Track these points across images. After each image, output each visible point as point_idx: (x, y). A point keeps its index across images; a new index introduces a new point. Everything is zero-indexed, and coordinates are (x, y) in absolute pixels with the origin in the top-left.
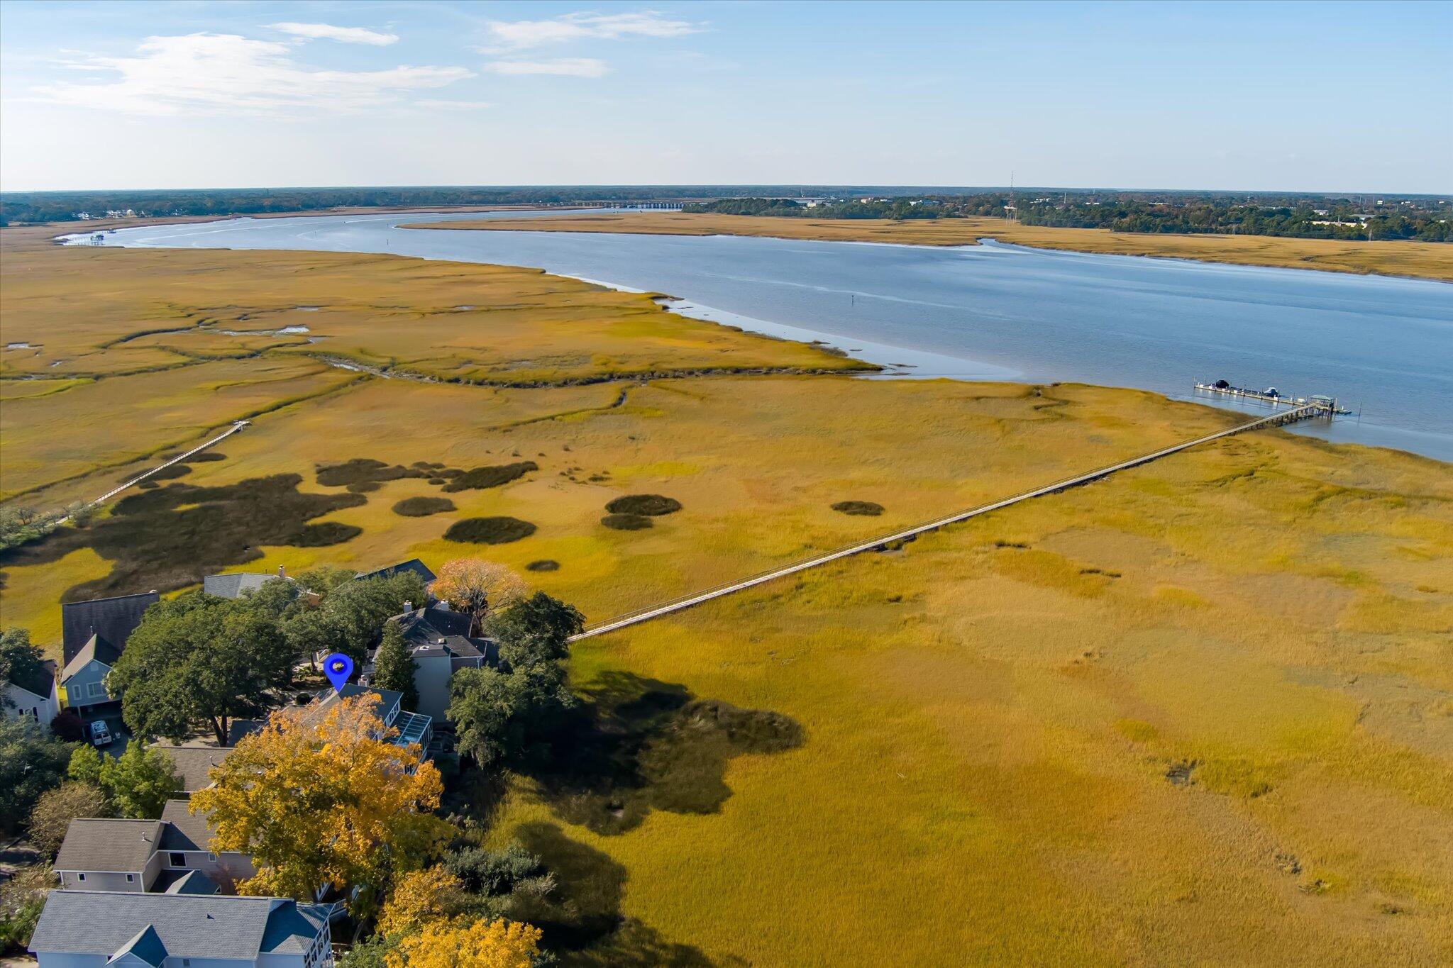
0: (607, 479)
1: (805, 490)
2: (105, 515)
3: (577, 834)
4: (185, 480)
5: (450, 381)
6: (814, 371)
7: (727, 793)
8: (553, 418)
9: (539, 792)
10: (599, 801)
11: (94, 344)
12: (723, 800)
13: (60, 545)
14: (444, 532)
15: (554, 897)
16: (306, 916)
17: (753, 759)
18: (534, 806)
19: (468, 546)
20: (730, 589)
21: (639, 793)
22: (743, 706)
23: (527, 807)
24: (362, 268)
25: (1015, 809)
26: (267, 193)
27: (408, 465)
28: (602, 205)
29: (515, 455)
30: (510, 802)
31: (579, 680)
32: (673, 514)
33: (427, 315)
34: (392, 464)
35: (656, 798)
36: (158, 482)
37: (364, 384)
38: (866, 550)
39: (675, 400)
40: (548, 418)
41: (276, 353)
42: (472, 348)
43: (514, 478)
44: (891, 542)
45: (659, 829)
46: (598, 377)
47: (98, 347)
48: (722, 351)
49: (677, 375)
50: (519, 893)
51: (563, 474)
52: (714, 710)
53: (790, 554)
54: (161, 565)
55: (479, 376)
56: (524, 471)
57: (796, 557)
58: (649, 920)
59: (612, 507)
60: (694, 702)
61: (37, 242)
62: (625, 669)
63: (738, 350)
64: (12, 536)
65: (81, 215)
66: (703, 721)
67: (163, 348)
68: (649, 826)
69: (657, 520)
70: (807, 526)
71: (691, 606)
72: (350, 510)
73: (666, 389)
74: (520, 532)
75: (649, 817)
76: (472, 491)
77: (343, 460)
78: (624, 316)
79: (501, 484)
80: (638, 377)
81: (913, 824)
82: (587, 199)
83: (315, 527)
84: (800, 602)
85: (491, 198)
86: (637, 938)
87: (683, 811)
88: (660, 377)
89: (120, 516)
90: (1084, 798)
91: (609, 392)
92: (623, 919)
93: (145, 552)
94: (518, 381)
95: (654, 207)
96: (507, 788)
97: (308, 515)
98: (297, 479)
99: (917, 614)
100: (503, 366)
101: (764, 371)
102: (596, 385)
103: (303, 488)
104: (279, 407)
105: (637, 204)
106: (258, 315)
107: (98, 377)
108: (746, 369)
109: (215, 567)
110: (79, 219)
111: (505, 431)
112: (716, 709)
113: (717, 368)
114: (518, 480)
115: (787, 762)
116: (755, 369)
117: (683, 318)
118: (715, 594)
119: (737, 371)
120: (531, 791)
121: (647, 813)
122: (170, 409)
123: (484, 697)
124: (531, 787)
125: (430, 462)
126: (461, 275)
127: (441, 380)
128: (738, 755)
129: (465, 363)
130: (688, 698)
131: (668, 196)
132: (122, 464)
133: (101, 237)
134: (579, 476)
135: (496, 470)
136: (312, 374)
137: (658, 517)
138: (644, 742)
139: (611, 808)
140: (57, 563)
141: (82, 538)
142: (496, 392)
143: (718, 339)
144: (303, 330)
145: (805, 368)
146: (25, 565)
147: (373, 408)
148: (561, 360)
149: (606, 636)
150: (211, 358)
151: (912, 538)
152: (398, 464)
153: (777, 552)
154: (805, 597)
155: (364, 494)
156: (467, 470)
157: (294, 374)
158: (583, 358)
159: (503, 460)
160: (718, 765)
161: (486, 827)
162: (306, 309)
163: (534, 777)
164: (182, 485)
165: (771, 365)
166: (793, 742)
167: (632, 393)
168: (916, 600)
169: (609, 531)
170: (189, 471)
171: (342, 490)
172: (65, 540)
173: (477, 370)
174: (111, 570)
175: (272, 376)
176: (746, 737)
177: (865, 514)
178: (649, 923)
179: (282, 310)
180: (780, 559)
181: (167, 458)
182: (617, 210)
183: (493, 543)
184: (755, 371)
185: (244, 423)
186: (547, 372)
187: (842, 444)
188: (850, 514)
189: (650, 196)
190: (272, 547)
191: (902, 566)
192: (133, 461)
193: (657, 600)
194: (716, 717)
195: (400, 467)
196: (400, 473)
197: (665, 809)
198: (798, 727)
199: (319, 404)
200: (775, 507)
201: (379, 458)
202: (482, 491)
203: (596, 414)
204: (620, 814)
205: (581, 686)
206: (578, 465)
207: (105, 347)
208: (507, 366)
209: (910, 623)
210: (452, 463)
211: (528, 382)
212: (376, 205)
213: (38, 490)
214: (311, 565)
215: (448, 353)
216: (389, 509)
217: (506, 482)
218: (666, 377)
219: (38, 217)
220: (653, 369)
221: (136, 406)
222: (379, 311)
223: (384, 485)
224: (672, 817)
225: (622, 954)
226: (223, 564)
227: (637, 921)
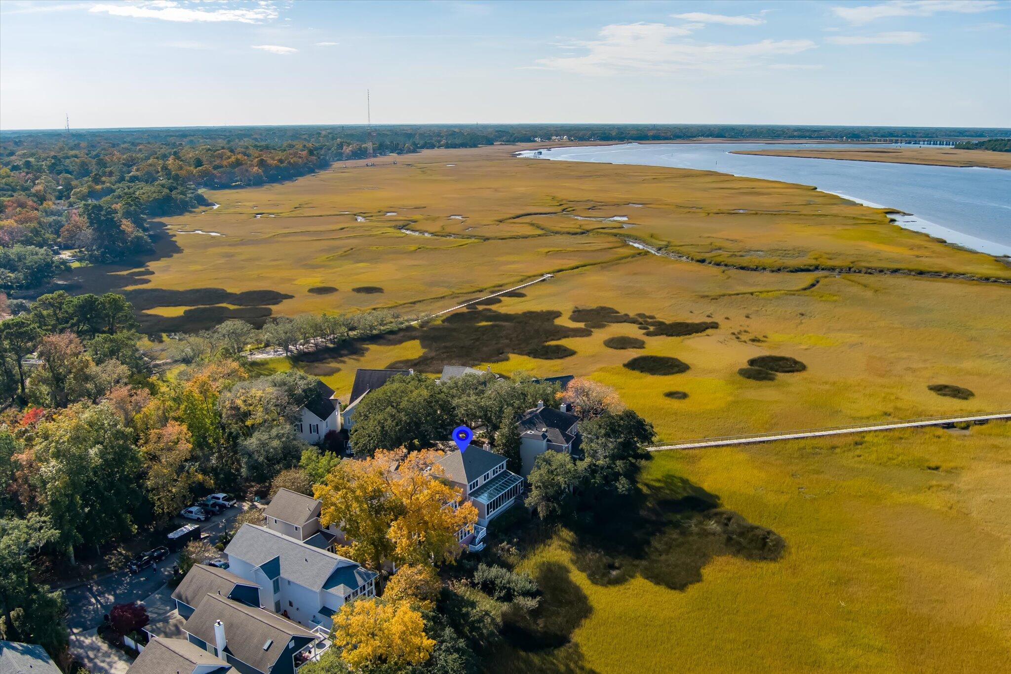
0: (763, 341)
1: (914, 371)
2: (439, 322)
3: (578, 578)
4: (494, 307)
5: (698, 261)
6: (987, 279)
7: (698, 578)
8: (752, 294)
9: (572, 544)
10: (606, 560)
11: (496, 219)
12: (691, 583)
13: (404, 336)
14: (626, 362)
15: (535, 613)
16: (357, 576)
17: (733, 560)
18: (563, 552)
19: (637, 373)
20: (802, 435)
21: (636, 562)
22: (752, 520)
23: (559, 551)
24: (690, 180)
25: (922, 657)
26: (654, 127)
27: (632, 314)
28: (891, 142)
29: (709, 316)
30: (549, 546)
31: (649, 477)
32: (795, 374)
33: (711, 215)
34: (622, 312)
35: (646, 569)
36: (477, 306)
37: (640, 257)
38: (935, 425)
39: (855, 290)
40: (749, 293)
41: (598, 232)
42: (727, 240)
43: (697, 332)
44: (961, 422)
45: (633, 590)
46: (806, 267)
47: (497, 221)
48: (918, 256)
49: (869, 271)
50: (515, 604)
51: (733, 334)
52: (727, 520)
53: (868, 418)
54: (448, 356)
55: (719, 259)
56: (707, 328)
57: (872, 421)
58: (584, 649)
59: (752, 362)
60: (718, 510)
61: (504, 155)
62: (685, 476)
63: (931, 257)
64: (382, 328)
65: (536, 139)
66: (715, 525)
67: (532, 225)
68: (628, 587)
69: (780, 376)
70: (897, 398)
71: (764, 442)
72: (578, 339)
73: (852, 281)
74: (676, 369)
75: (632, 580)
76: (663, 337)
77: (594, 306)
78: (855, 224)
79: (686, 335)
80: (838, 270)
81: (826, 642)
82: (882, 136)
83: (549, 346)
84: (851, 454)
85: (807, 134)
86: (569, 657)
87: (658, 583)
88: (855, 272)
89: (446, 324)
90: (997, 667)
91: (807, 279)
92: (569, 642)
93: (445, 347)
94: (745, 265)
95: (934, 144)
96: (554, 536)
97: (550, 338)
98: (558, 314)
99: (945, 483)
100: (740, 253)
101: (943, 275)
102: (803, 273)
103: (558, 322)
104: (577, 267)
105: (920, 141)
106: (603, 207)
107: (488, 239)
108: (929, 272)
109: (476, 362)
110: (535, 141)
111: (712, 299)
112: (729, 519)
113: (904, 269)
114: (699, 334)
115: (758, 570)
116: (936, 272)
117: (902, 229)
118: (788, 436)
119: (921, 273)
120: (567, 542)
121: (632, 577)
122: (513, 263)
123: (552, 472)
124: (568, 538)
125: (647, 314)
126: (753, 187)
127: (692, 259)
128: (725, 555)
129: (716, 249)
130: (715, 506)
131: (951, 136)
132: (466, 293)
133: (540, 153)
134: (744, 337)
135: (687, 325)
136: (611, 248)
137: (783, 374)
138: (663, 529)
139: (612, 567)
140: (398, 346)
141: (417, 334)
142: (724, 272)
143: (920, 247)
144: (625, 219)
145: (979, 276)
146: (380, 345)
147: (635, 274)
148: (785, 253)
149: (687, 451)
150: (557, 233)
151: (982, 422)
152: (626, 313)
153: (859, 415)
154: (858, 452)
155: (592, 330)
156: (667, 322)
157: (599, 248)
158: (802, 252)
159: (697, 319)
160: (705, 558)
161: (524, 557)
162: (634, 205)
163: (575, 533)
164: (489, 310)
165: (951, 271)
166: (772, 556)
167: (823, 281)
168: (953, 472)
169: (741, 378)
170: (500, 301)
171: (581, 325)
172: (408, 334)
173: (720, 255)
174: (421, 354)
175: (587, 247)
176: (739, 543)
177: (954, 396)
178: (584, 650)
179: (618, 205)
180: (856, 420)
181: (493, 292)
182: (904, 145)
183: (653, 374)
184: (936, 274)
185: (550, 275)
186: (768, 261)
187: (972, 339)
188: (941, 395)
189: (934, 135)
190: (517, 355)
191: (958, 443)
192: (474, 292)
193: (741, 433)
194: (726, 525)
195: (626, 315)
196: (626, 319)
197: (647, 578)
198: (784, 546)
199: (603, 268)
200: (880, 381)
201: (617, 308)
202: (670, 338)
203: (786, 294)
204: (614, 573)
205: (647, 481)
206: (747, 329)
207: (501, 222)
208: (744, 254)
209: (934, 489)
210: (660, 317)
211: (751, 267)
212: (725, 137)
213: (414, 303)
214: (532, 370)
215: (709, 241)
216: (602, 341)
217: (690, 334)
218: (860, 272)
219: (512, 139)
220: (851, 265)
221: (496, 259)
222: (682, 210)
223: (609, 326)
224: (648, 585)
225: (553, 664)
226: (482, 361)
227: (577, 645)
